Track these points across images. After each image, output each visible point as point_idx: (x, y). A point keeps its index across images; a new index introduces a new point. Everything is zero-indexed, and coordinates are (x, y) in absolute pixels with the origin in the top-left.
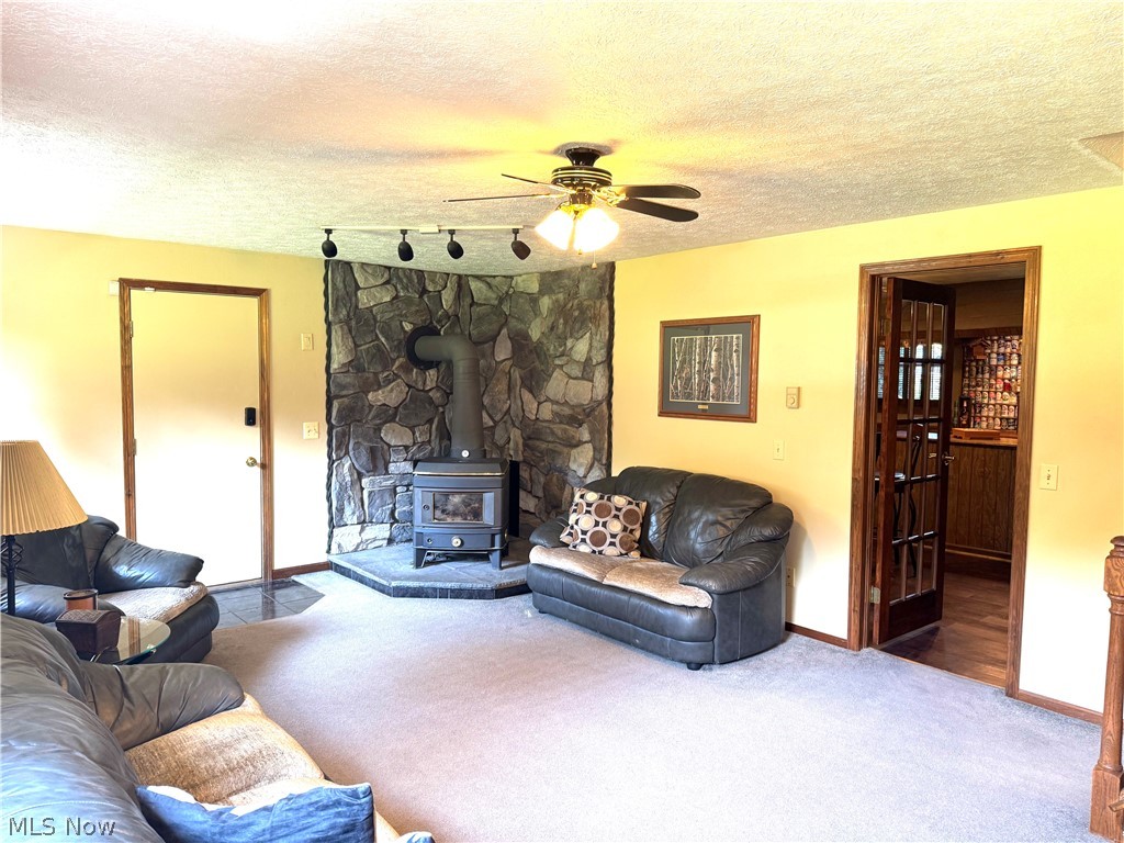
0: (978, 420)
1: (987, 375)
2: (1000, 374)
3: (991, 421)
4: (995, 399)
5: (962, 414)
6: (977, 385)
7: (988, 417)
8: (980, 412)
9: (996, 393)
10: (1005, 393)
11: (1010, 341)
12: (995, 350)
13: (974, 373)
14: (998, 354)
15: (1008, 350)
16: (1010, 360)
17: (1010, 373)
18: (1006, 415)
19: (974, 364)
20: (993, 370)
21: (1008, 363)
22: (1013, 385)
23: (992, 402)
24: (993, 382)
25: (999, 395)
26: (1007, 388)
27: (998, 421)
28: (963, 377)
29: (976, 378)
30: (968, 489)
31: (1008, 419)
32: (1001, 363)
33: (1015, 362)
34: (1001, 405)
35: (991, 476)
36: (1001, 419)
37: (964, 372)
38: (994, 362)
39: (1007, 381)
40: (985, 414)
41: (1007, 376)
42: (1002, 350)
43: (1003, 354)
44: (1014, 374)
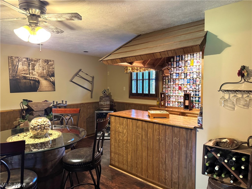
0: (169, 103)
1: (172, 83)
2: (177, 82)
3: (174, 103)
4: (175, 93)
5: (162, 100)
6: (168, 88)
7: (173, 101)
8: (170, 99)
9: (175, 90)
10: (179, 91)
11: (181, 67)
12: (175, 72)
13: (167, 82)
14: (176, 74)
15: (180, 72)
16: (181, 76)
17: (181, 82)
18: (180, 101)
19: (167, 78)
20: (174, 81)
21: (180, 78)
22: (182, 87)
23: (174, 95)
24: (174, 86)
25: (177, 92)
26: (180, 88)
27: (177, 103)
28: (163, 84)
29: (168, 84)
30: (152, 147)
31: (180, 102)
32: (178, 77)
33: (183, 77)
34: (178, 96)
35: (162, 141)
36: (178, 102)
37: (163, 82)
38: (174, 77)
39: (180, 86)
40: (171, 100)
41: (180, 83)
42: (178, 72)
43: (178, 73)
44: (183, 82)
